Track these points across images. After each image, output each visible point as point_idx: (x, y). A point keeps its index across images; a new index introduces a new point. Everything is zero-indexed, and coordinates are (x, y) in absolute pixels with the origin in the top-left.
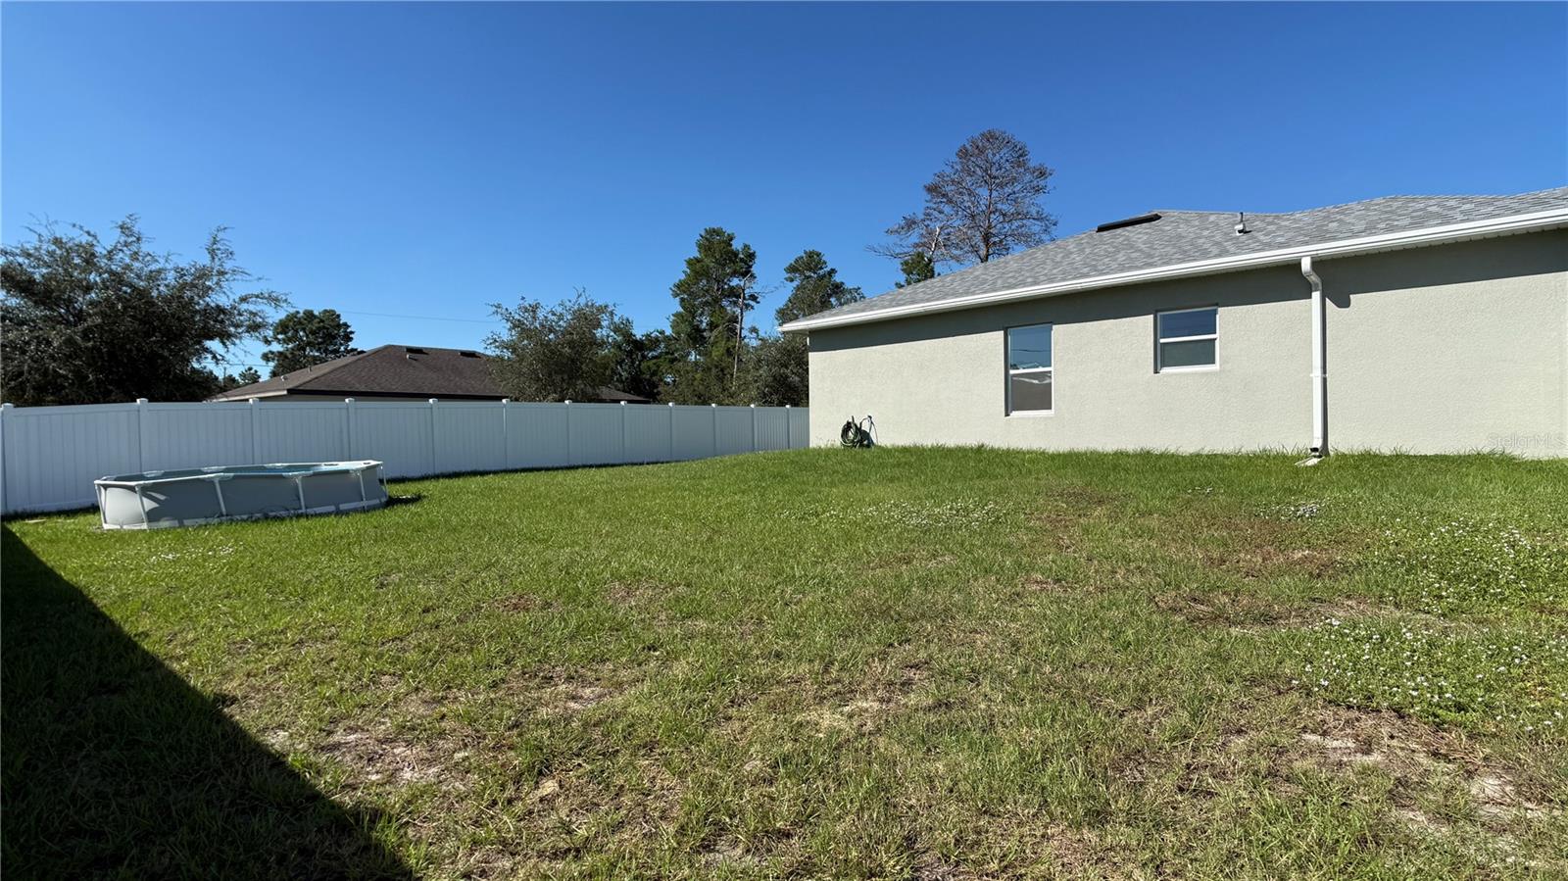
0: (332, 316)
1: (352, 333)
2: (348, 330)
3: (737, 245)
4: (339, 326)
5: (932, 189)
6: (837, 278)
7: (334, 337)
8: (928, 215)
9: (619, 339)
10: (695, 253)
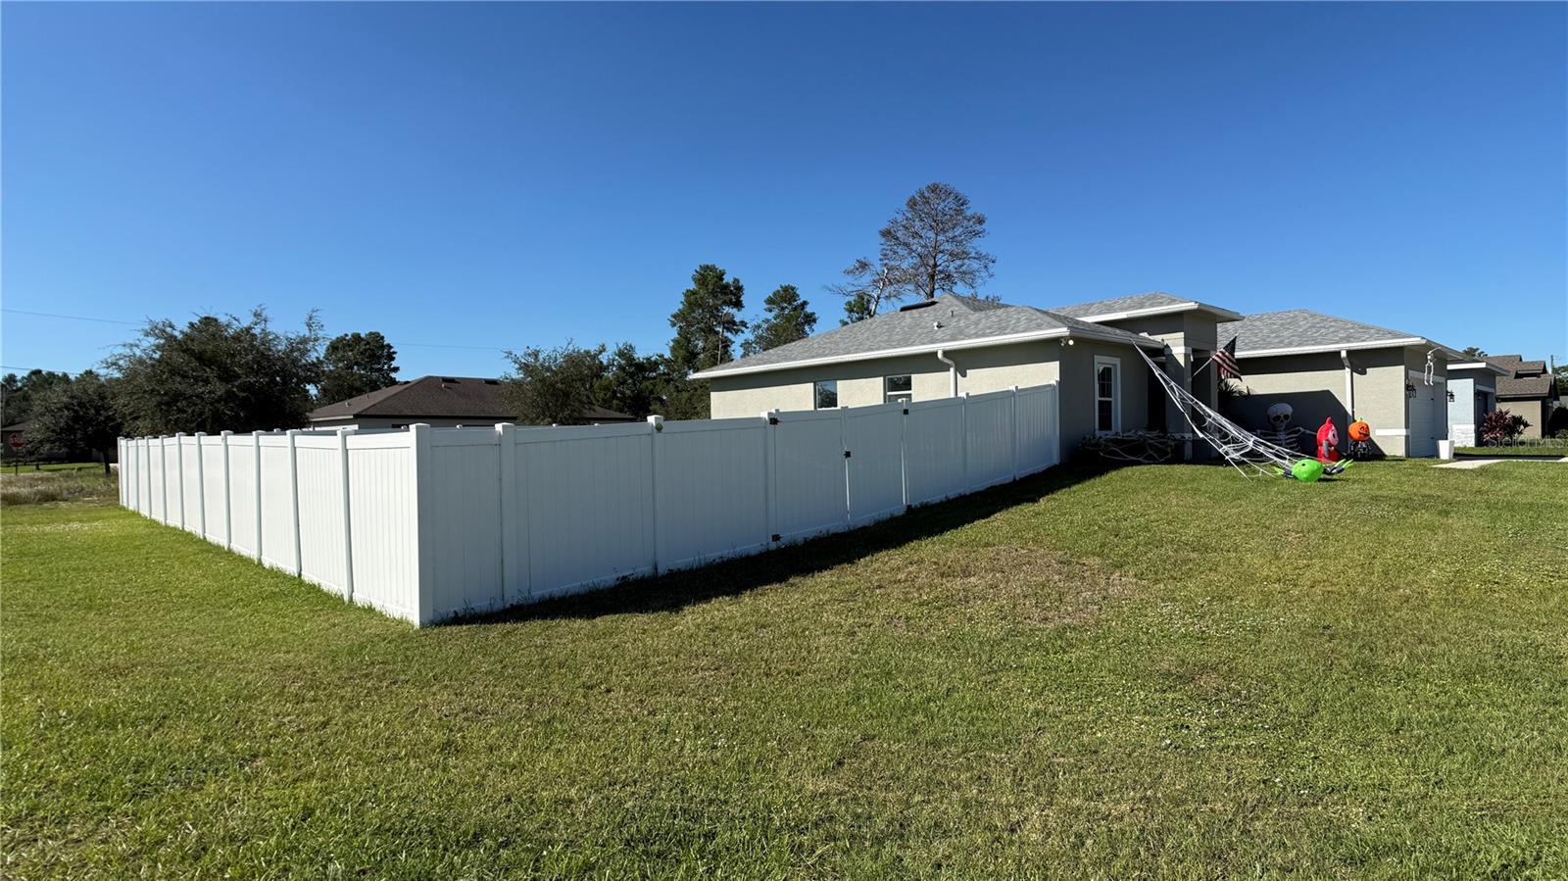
0: (377, 338)
1: (394, 353)
2: (392, 350)
3: (728, 279)
4: (383, 347)
5: (886, 234)
6: (809, 309)
7: (380, 357)
8: (885, 255)
9: (623, 362)
10: (692, 286)
